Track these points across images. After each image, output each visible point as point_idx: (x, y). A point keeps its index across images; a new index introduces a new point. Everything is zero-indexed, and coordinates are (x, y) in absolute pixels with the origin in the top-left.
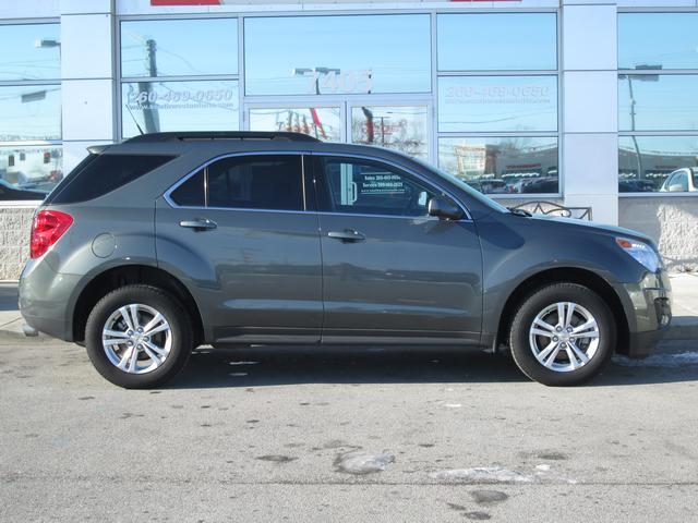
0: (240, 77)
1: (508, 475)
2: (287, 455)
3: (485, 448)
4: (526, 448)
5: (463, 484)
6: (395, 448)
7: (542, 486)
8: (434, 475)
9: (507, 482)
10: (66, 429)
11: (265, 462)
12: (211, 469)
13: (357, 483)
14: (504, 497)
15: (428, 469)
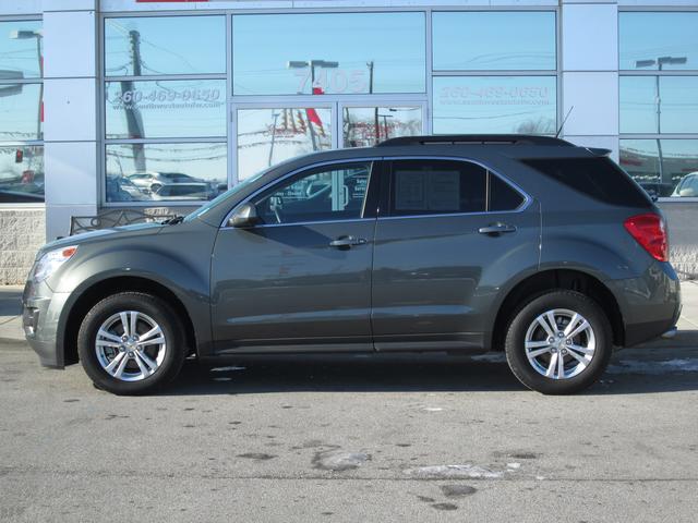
0: (227, 76)
1: (478, 471)
2: (268, 453)
3: (460, 448)
4: (500, 448)
5: (435, 479)
6: (372, 448)
7: (510, 482)
8: (408, 472)
9: (477, 478)
10: (52, 430)
11: (245, 460)
12: (193, 466)
13: (333, 478)
14: (472, 491)
15: (402, 467)
